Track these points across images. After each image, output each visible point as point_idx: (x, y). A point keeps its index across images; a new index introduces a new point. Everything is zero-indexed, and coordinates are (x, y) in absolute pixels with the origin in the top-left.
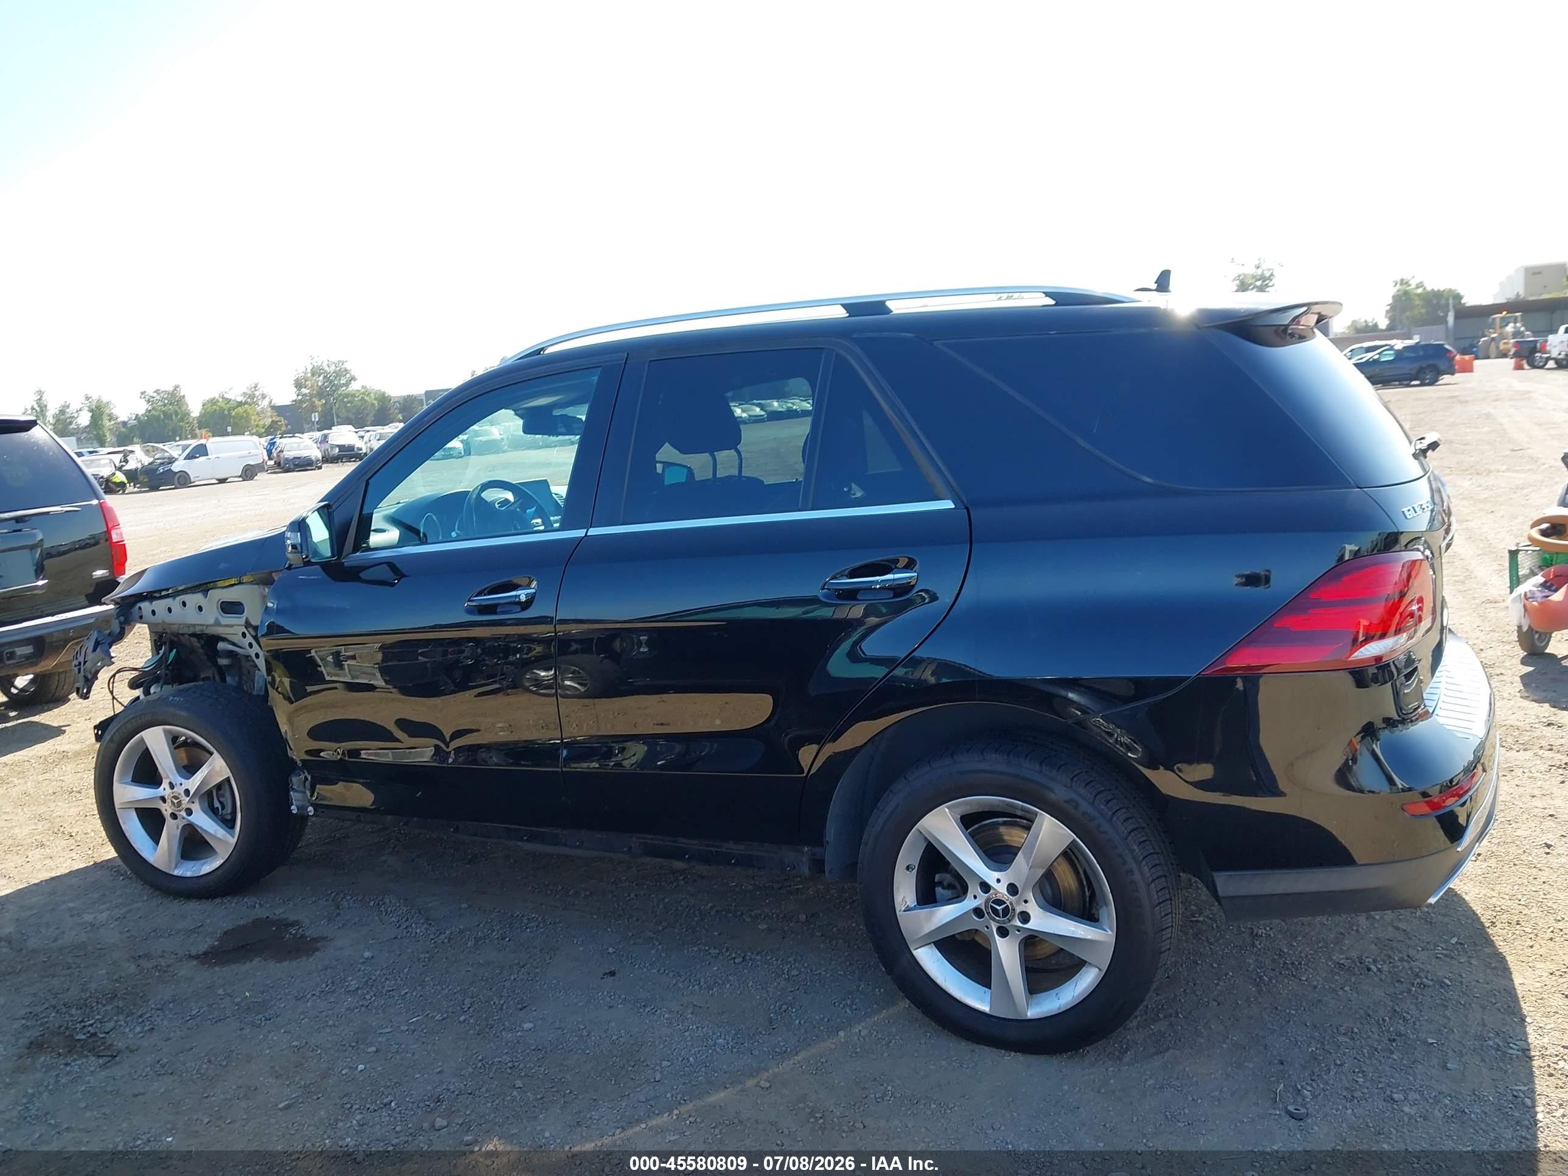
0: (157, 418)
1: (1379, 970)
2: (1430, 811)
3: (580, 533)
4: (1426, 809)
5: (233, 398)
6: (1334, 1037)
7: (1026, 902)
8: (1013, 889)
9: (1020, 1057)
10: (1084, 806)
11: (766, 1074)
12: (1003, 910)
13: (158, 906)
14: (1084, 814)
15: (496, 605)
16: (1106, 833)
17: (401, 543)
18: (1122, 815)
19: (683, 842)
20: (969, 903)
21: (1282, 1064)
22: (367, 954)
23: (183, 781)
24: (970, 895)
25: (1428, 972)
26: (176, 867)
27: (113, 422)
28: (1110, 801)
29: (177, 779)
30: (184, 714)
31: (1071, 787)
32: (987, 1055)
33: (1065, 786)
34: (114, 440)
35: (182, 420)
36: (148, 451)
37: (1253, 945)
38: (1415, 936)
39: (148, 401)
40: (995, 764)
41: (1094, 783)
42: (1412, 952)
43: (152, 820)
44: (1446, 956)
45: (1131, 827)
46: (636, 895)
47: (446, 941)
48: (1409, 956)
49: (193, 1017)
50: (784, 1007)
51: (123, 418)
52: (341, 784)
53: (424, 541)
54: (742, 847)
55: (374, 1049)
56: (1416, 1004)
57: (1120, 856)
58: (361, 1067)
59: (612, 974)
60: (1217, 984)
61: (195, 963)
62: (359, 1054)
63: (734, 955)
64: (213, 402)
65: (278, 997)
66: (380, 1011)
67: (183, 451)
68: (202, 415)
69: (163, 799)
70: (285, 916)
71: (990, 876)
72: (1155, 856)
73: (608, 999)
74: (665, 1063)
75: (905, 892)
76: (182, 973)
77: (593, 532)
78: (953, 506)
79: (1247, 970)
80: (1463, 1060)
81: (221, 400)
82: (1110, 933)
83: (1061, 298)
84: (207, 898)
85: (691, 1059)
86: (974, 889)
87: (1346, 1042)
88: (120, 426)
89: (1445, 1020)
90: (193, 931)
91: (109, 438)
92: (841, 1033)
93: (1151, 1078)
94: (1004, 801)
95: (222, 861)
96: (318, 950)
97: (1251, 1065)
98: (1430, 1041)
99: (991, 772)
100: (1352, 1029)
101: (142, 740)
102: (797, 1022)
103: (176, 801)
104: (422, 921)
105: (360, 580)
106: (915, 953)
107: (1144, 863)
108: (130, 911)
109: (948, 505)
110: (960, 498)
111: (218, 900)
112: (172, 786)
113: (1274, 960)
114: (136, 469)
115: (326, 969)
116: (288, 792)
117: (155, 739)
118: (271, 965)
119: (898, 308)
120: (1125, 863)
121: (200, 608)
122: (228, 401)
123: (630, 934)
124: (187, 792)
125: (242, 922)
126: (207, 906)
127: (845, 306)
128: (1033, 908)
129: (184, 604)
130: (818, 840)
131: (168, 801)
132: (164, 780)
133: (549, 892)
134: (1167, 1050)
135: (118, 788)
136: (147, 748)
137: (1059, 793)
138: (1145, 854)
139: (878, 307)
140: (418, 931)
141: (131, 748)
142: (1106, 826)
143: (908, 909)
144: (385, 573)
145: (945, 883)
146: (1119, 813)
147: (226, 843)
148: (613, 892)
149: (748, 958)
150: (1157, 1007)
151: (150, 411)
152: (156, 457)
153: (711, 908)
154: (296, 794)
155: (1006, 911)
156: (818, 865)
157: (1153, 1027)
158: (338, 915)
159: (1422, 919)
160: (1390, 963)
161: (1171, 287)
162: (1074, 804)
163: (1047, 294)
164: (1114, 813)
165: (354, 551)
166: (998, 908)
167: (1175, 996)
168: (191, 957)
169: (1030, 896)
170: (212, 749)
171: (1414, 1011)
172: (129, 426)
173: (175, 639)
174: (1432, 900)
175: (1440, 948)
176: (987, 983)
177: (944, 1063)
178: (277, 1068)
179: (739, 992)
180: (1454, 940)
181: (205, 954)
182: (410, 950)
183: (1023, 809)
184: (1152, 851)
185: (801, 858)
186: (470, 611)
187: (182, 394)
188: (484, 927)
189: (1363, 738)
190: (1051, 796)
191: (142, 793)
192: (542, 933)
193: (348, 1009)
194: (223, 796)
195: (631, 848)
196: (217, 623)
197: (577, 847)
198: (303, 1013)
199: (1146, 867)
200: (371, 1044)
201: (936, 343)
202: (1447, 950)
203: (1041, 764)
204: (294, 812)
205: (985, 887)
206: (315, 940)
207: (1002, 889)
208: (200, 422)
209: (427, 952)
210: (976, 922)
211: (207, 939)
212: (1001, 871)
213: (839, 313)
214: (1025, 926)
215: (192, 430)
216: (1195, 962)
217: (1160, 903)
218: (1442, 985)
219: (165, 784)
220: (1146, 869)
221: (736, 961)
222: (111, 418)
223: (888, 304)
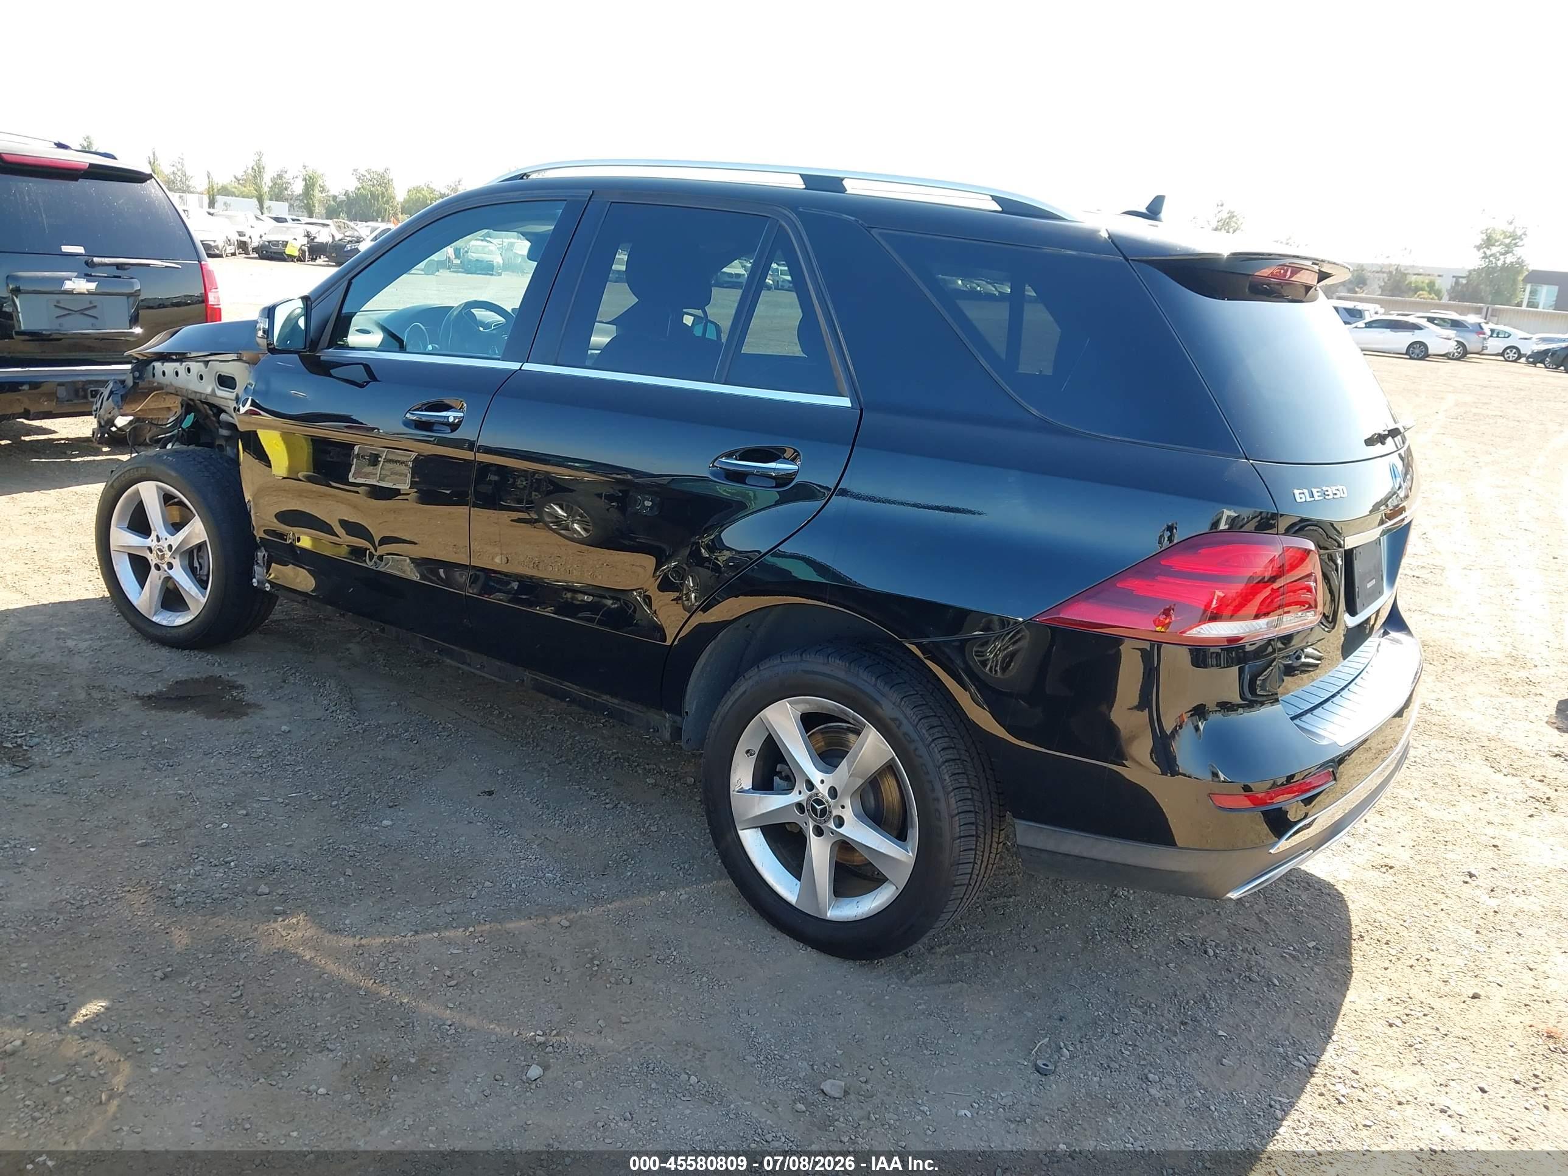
0: (365, 197)
1: (1216, 955)
2: (1252, 806)
3: (515, 366)
4: (1248, 804)
5: (437, 189)
6: (1128, 1007)
7: (843, 807)
8: (833, 793)
9: (814, 954)
10: (907, 727)
11: (574, 914)
12: (821, 810)
13: (134, 646)
14: (905, 734)
15: (433, 424)
16: (921, 757)
17: (382, 348)
18: (942, 743)
19: (568, 686)
20: (794, 798)
21: (1061, 1020)
22: (284, 728)
23: (168, 536)
24: (796, 791)
25: (1263, 968)
26: (155, 614)
27: (324, 195)
28: (934, 727)
29: (164, 534)
30: (173, 474)
31: (899, 706)
32: (786, 943)
33: (894, 704)
34: (324, 211)
35: (387, 202)
36: (339, 226)
37: (1106, 904)
38: (1274, 931)
39: (359, 179)
40: (835, 669)
41: (924, 707)
42: (1260, 946)
43: (141, 567)
44: (1293, 957)
45: (949, 757)
46: (552, 728)
47: (361, 731)
48: (1254, 949)
49: (109, 749)
50: (625, 857)
51: (334, 191)
52: (291, 566)
53: (402, 348)
54: (616, 701)
55: (244, 812)
56: (1231, 995)
57: (931, 782)
58: (225, 825)
59: (490, 793)
60: (1047, 933)
61: (137, 702)
62: (229, 814)
63: (607, 801)
64: (418, 190)
65: (191, 748)
66: (269, 781)
67: (372, 232)
68: (406, 201)
69: (150, 549)
70: (235, 679)
71: (816, 776)
72: (968, 790)
73: (472, 815)
74: (487, 884)
75: (742, 775)
76: (123, 709)
77: (528, 367)
78: (850, 405)
79: (1086, 927)
80: (1243, 1059)
81: (425, 188)
82: (911, 854)
83: (1009, 206)
84: (178, 648)
85: (514, 885)
86: (801, 785)
87: (1136, 1014)
88: (331, 199)
89: (1250, 1017)
90: (152, 675)
91: (318, 209)
92: (662, 893)
93: (925, 1003)
94: (838, 707)
95: (193, 617)
96: (247, 714)
97: (1030, 1014)
98: (1221, 1033)
99: (829, 676)
100: (1150, 1004)
101: (137, 492)
102: (629, 874)
103: (160, 554)
104: (347, 709)
105: (331, 376)
106: (740, 832)
107: (952, 794)
108: (109, 645)
109: (845, 402)
110: (858, 398)
111: (187, 652)
112: (158, 540)
113: (1118, 923)
114: (327, 243)
115: (243, 733)
116: (253, 565)
117: (149, 492)
118: (200, 719)
119: (853, 188)
120: (933, 790)
121: (201, 377)
122: (433, 191)
123: (527, 761)
124: (170, 547)
125: (197, 676)
126: (176, 655)
127: (802, 176)
128: (848, 814)
129: (189, 370)
130: (677, 708)
131: (154, 552)
132: (153, 532)
133: (476, 707)
134: (957, 981)
135: (114, 530)
136: (142, 501)
137: (888, 709)
138: (954, 786)
139: (835, 184)
140: (340, 717)
141: (128, 497)
142: (922, 751)
143: (742, 791)
144: (360, 375)
145: (783, 774)
146: (940, 741)
147: (197, 601)
148: (533, 719)
149: (619, 806)
150: (975, 939)
151: (359, 189)
152: (347, 234)
153: (613, 753)
154: (259, 568)
155: (824, 812)
156: (677, 732)
157: (957, 957)
158: (281, 687)
159: (1292, 916)
160: (1232, 951)
161: (1163, 215)
162: (898, 723)
163: (995, 198)
164: (933, 740)
165: (329, 347)
166: (818, 807)
167: (999, 933)
168: (137, 697)
169: (848, 803)
170: (194, 512)
171: (1224, 1003)
172: (338, 200)
173: (192, 403)
174: (1234, 895)
175: (1292, 948)
176: (798, 875)
177: (739, 942)
178: (155, 810)
179: (592, 835)
180: (1312, 944)
181: (150, 697)
182: (324, 733)
183: (854, 718)
184: (966, 785)
185: (665, 721)
186: (407, 423)
187: (391, 178)
188: (401, 727)
189: (1191, 715)
190: (879, 711)
191: (134, 540)
192: (448, 743)
193: (243, 773)
194: (202, 558)
195: (523, 681)
196: (213, 394)
197: (478, 669)
198: (203, 767)
199: (953, 799)
200: (244, 808)
201: (873, 231)
202: (1298, 951)
203: (877, 678)
204: (255, 585)
205: (810, 786)
206: (249, 705)
207: (823, 790)
208: (403, 208)
209: (339, 738)
210: (796, 817)
211: (159, 685)
212: (827, 773)
213: (798, 184)
214: (838, 830)
215: (395, 215)
216: (1039, 907)
217: (960, 837)
218: (1270, 984)
219: (153, 536)
220: (953, 801)
221: (607, 806)
222: (323, 190)
223: (845, 183)
